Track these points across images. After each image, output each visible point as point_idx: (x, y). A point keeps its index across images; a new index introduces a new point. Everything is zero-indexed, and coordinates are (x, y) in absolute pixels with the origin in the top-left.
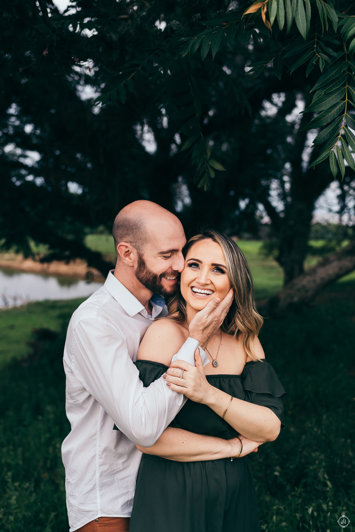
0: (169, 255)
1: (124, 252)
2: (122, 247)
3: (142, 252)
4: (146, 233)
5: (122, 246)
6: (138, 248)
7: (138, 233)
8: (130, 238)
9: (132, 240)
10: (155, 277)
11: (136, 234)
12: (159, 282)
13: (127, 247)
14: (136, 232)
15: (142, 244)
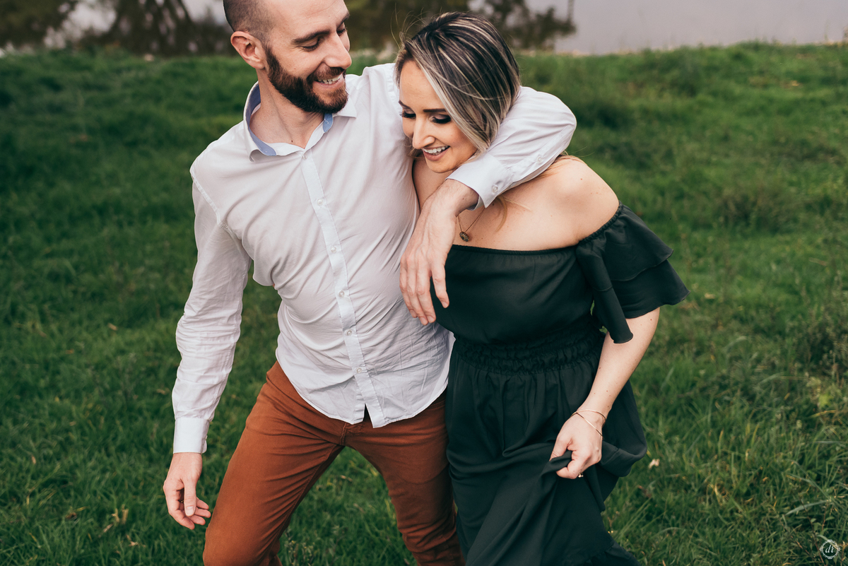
0: (312, 43)
1: (243, 48)
2: (238, 40)
3: (268, 44)
4: (267, 11)
5: (239, 37)
6: (261, 38)
7: (255, 13)
8: (246, 22)
9: (249, 26)
10: (298, 81)
11: (252, 15)
12: (310, 91)
13: (245, 39)
14: (252, 13)
15: (266, 30)
